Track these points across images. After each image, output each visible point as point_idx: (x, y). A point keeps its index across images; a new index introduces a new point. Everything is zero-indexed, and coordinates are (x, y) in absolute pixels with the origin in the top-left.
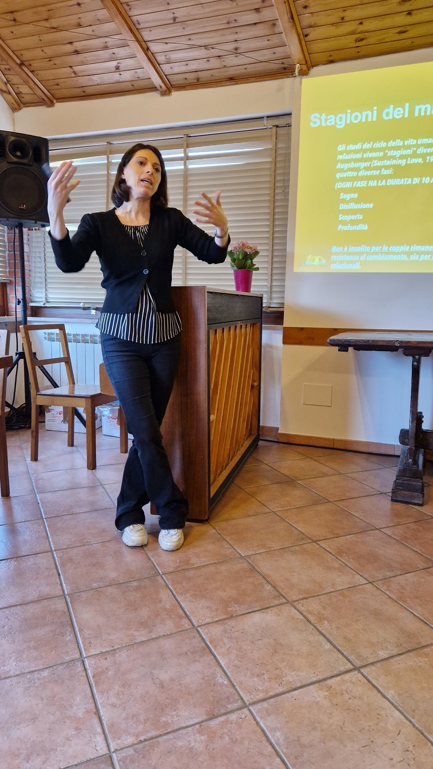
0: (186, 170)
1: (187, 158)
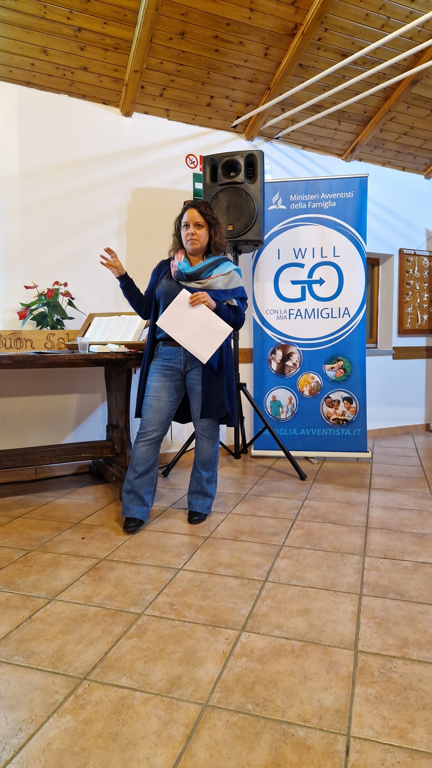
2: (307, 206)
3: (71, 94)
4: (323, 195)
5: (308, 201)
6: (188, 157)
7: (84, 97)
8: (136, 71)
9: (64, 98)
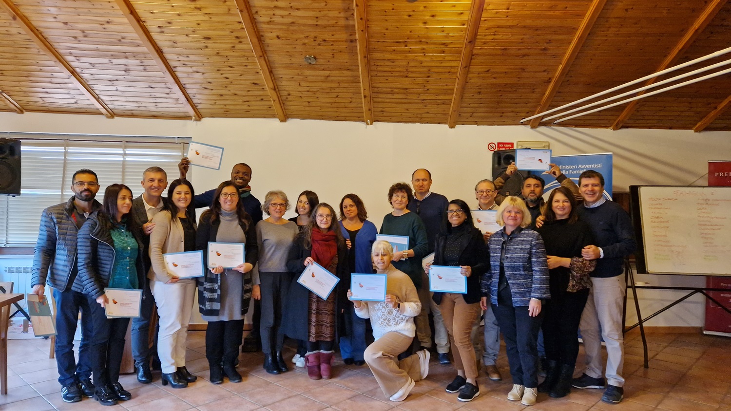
0: (124, 161)
1: (125, 154)
2: (569, 172)
3: (420, 122)
4: (580, 166)
5: (570, 169)
6: (489, 144)
7: (427, 123)
8: (455, 111)
9: (418, 125)
